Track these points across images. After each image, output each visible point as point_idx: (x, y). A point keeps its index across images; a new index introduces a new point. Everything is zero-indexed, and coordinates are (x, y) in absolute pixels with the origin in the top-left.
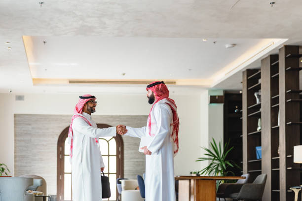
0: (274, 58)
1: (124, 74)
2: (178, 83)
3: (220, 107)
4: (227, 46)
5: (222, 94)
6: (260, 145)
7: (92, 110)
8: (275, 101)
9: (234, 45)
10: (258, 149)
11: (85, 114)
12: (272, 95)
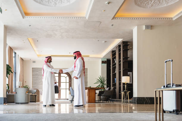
0: (119, 46)
1: (70, 53)
2: (90, 56)
3: (105, 65)
4: (103, 42)
5: (106, 60)
6: (116, 78)
7: (50, 62)
8: (120, 61)
9: (106, 42)
10: (115, 79)
11: (48, 63)
12: (119, 59)
